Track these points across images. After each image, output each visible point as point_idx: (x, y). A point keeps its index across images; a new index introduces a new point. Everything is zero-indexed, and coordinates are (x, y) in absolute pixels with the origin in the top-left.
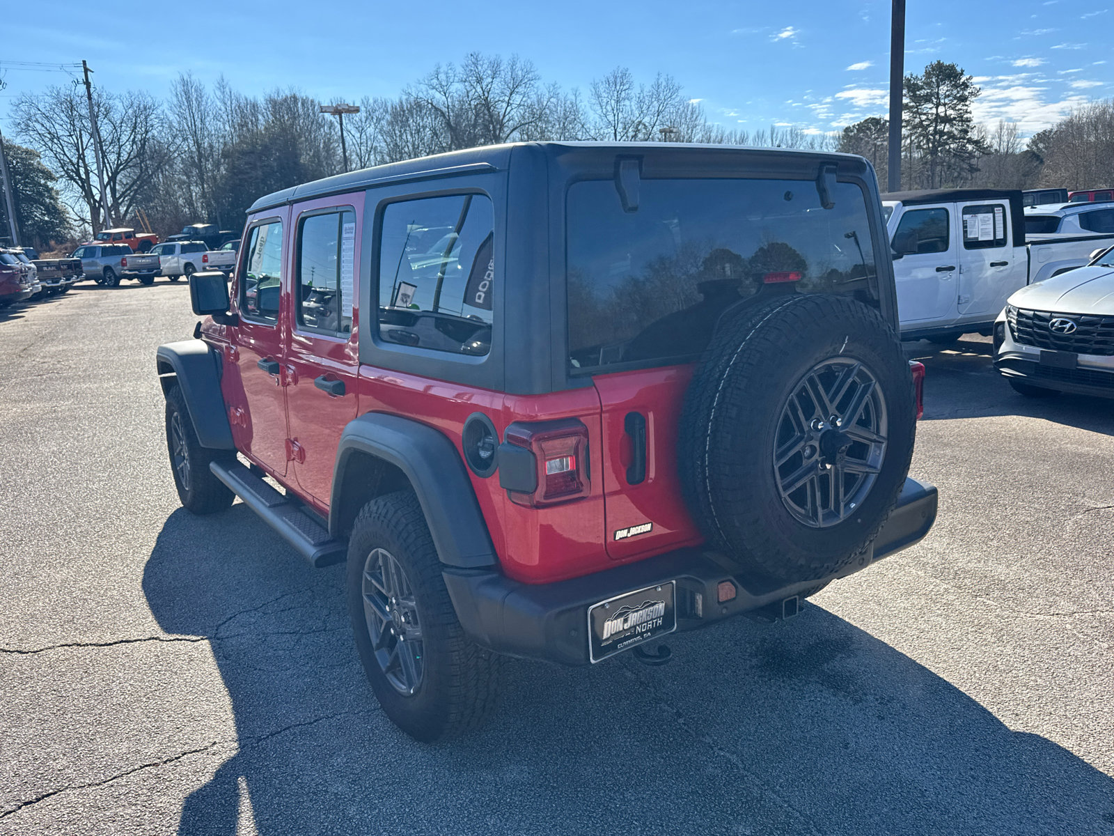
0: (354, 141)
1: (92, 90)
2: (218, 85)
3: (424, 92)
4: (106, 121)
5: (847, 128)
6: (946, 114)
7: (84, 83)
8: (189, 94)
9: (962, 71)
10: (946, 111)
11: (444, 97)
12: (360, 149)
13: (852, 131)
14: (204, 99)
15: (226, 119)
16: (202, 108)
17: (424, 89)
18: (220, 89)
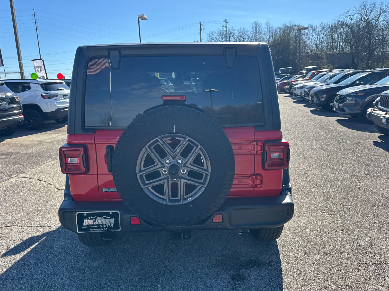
0: (315, 39)
1: (227, 28)
2: (266, 23)
3: (342, 19)
4: (233, 38)
7: (225, 26)
8: (257, 27)
11: (351, 20)
12: (317, 42)
14: (261, 28)
15: (267, 35)
16: (260, 31)
17: (342, 18)
18: (267, 25)
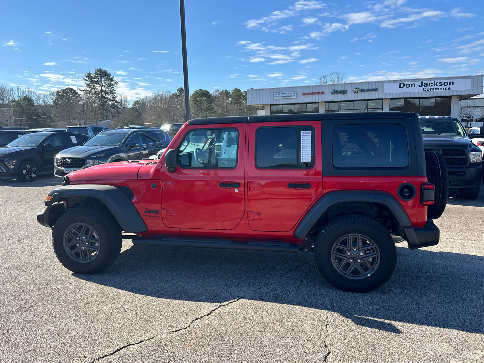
5: (58, 91)
6: (105, 90)
9: (110, 74)
10: (105, 89)
13: (60, 93)
